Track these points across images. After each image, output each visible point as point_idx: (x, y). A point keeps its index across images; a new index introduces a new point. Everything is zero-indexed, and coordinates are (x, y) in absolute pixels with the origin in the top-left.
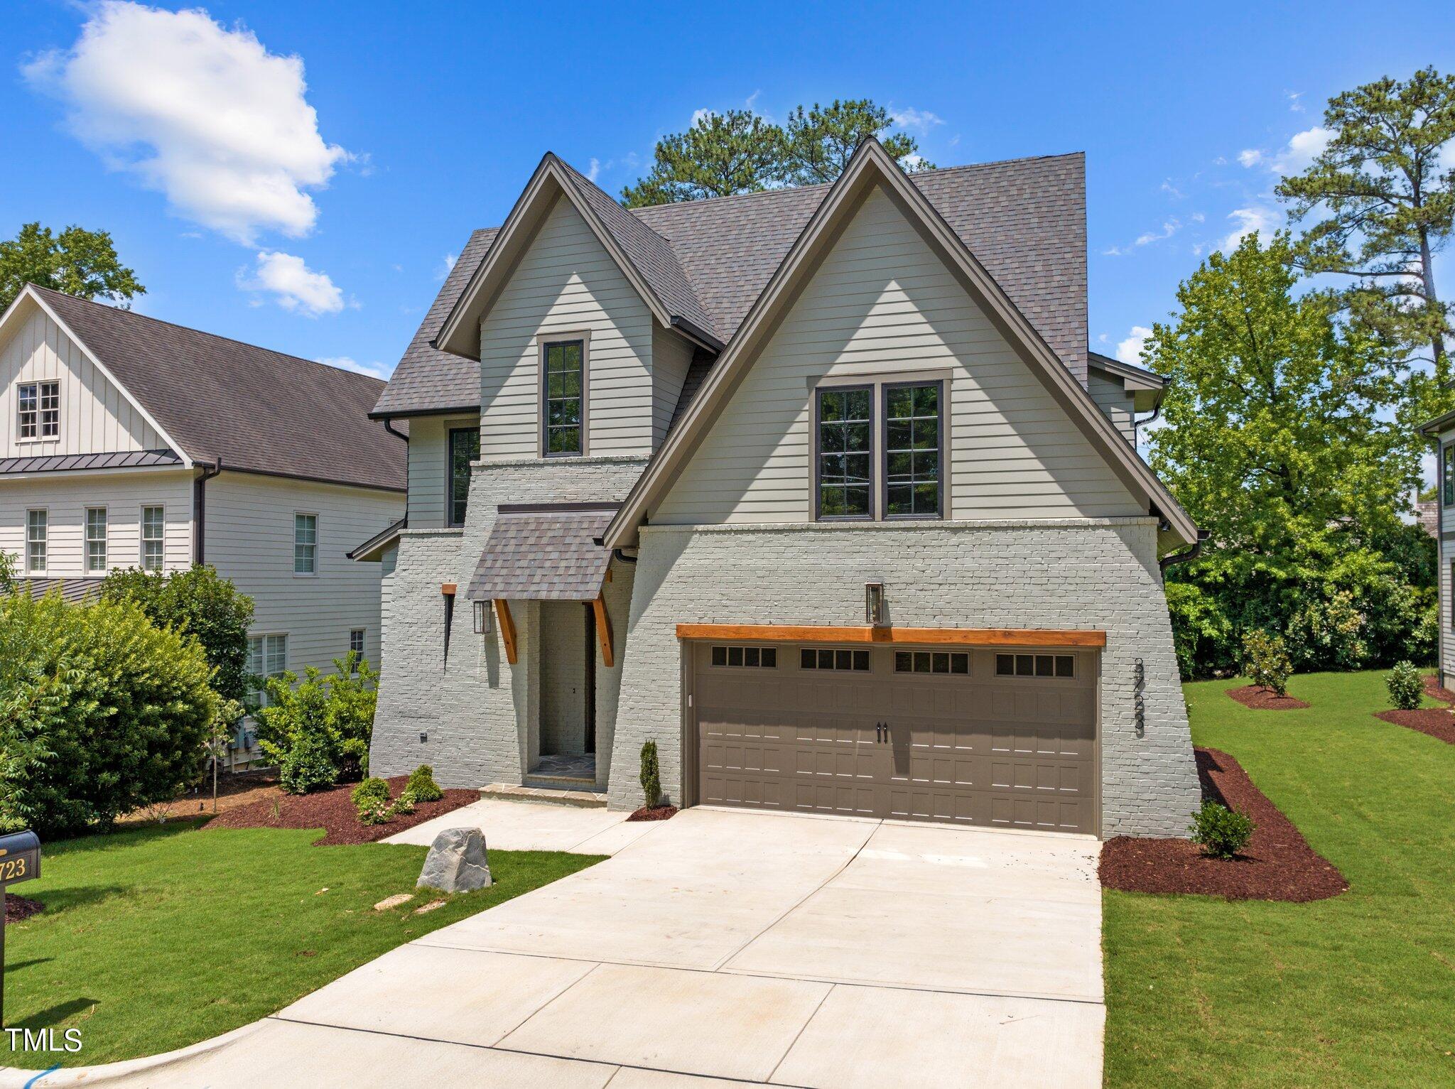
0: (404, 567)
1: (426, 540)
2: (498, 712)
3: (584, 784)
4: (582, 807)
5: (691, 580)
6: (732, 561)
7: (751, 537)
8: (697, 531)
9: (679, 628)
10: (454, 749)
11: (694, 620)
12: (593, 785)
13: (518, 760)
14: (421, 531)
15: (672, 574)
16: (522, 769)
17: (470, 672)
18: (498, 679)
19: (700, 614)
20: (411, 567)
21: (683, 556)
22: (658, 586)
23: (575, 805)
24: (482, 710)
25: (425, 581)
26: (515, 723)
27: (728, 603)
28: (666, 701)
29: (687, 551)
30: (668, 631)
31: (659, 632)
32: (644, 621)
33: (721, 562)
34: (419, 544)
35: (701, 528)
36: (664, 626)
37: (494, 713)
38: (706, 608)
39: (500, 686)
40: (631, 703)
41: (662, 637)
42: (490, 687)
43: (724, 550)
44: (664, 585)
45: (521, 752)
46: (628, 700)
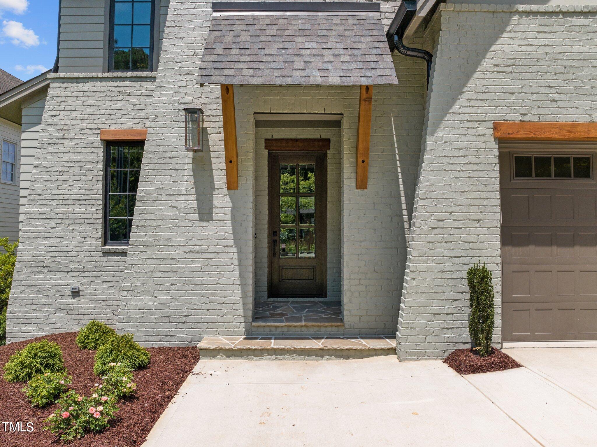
0: (53, 113)
1: (81, 85)
2: (211, 249)
3: (329, 329)
4: (347, 357)
5: (509, 69)
6: (560, 48)
7: (583, 21)
8: (517, 12)
9: (496, 127)
10: (147, 298)
11: (515, 117)
12: (341, 329)
13: (240, 306)
14: (76, 75)
15: (486, 63)
16: (245, 316)
17: (172, 202)
18: (211, 208)
19: (523, 111)
20: (62, 113)
21: (500, 41)
22: (469, 76)
23: (337, 356)
24: (187, 248)
25: (78, 127)
26: (236, 262)
27: (557, 97)
28: (481, 216)
29: (505, 35)
30: (482, 131)
31: (470, 131)
32: (450, 119)
33: (547, 49)
34: (72, 89)
35: (521, 8)
36: (476, 125)
37: (206, 251)
38: (529, 103)
39: (215, 217)
40: (432, 223)
41: (473, 139)
42: (201, 220)
43: (550, 36)
44: (476, 75)
45: (244, 296)
46: (429, 218)
